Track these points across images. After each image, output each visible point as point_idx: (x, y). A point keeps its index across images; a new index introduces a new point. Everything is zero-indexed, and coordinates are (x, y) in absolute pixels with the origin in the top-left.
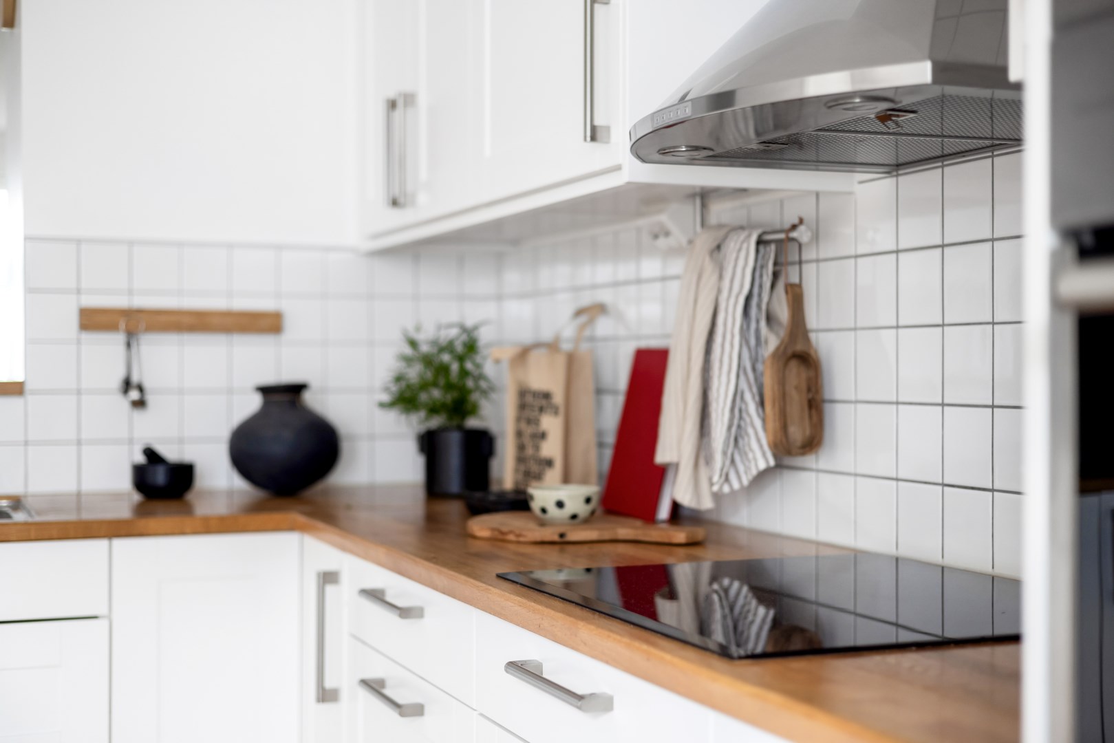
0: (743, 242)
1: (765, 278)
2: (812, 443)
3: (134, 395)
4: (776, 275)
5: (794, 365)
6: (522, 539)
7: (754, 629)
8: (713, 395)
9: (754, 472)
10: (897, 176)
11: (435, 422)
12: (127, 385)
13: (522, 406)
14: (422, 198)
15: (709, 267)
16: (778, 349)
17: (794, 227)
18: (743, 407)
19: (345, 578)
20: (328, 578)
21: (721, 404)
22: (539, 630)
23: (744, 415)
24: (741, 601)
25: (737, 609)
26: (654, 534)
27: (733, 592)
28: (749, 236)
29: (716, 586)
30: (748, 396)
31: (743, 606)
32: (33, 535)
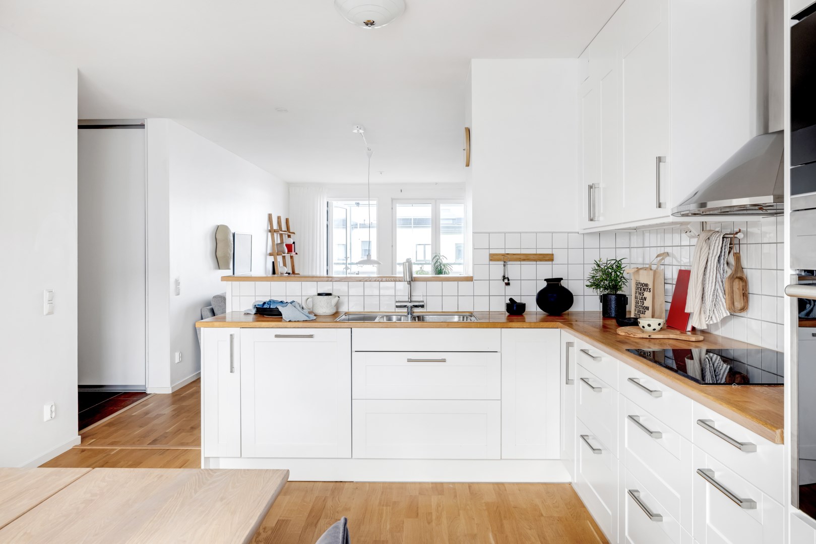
0: (718, 237)
1: (726, 250)
2: (744, 309)
3: (506, 281)
4: (731, 248)
5: (737, 281)
6: (635, 336)
7: (722, 372)
8: (706, 290)
9: (722, 318)
10: (777, 216)
11: (606, 292)
12: (504, 278)
13: (637, 288)
14: (601, 218)
15: (705, 246)
16: (730, 275)
17: (737, 233)
18: (718, 294)
19: (575, 345)
20: (569, 345)
21: (709, 292)
22: (638, 369)
23: (718, 297)
24: (717, 362)
25: (716, 365)
26: (683, 337)
27: (714, 359)
28: (720, 235)
29: (707, 356)
30: (719, 291)
31: (718, 364)
32: (478, 326)
